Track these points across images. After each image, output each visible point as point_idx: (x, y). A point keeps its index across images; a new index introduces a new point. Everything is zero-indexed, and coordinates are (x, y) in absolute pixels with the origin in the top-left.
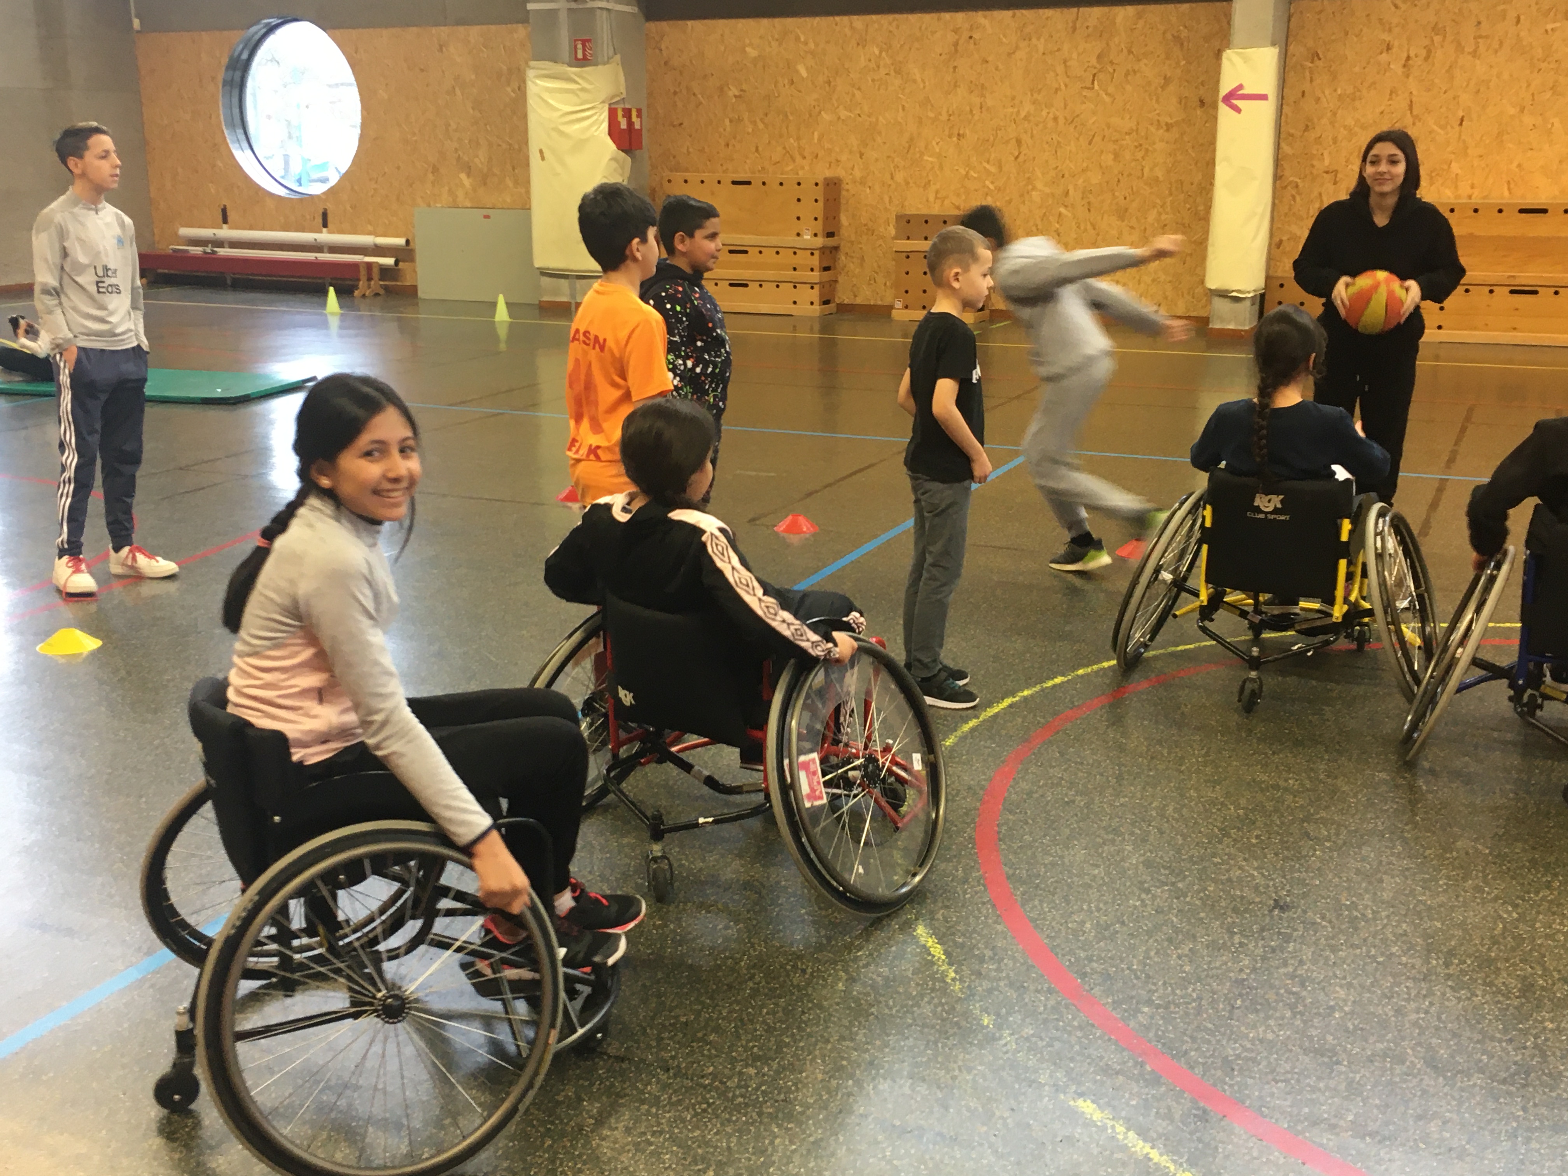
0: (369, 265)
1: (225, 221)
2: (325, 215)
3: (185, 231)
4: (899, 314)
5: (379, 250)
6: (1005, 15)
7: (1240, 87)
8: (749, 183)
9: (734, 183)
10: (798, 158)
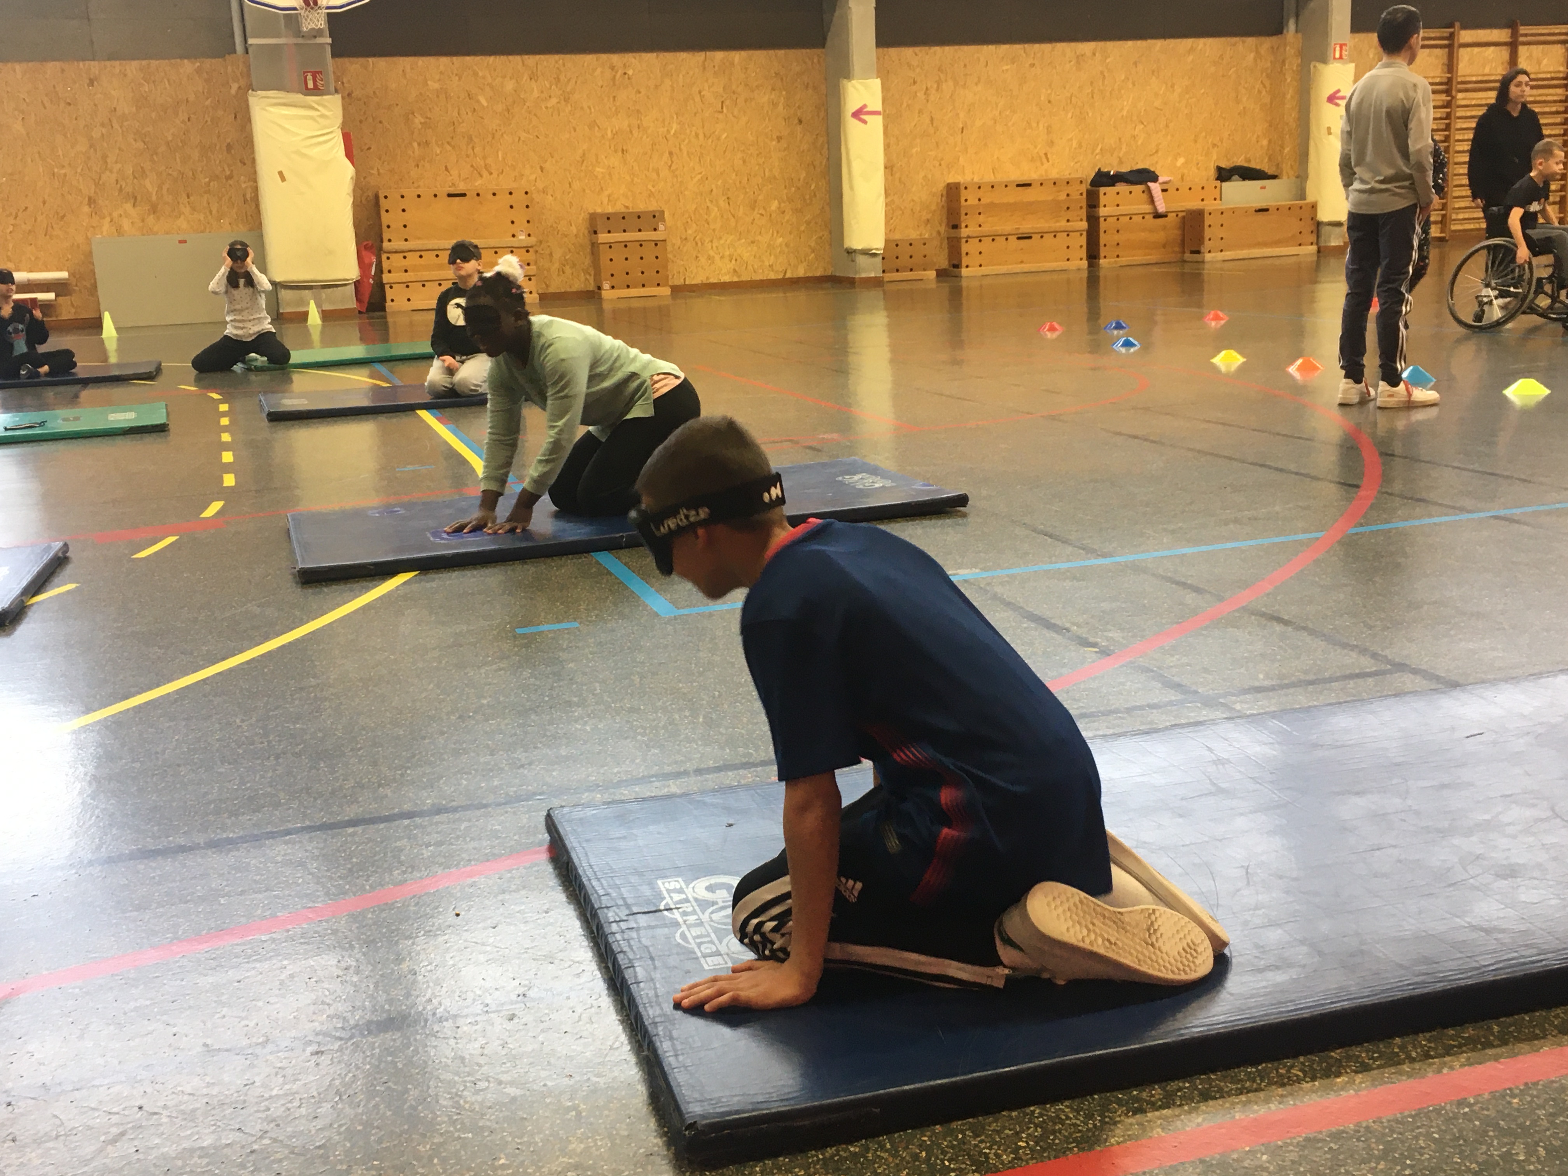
4: (608, 294)
6: (650, 58)
7: (865, 106)
8: (464, 195)
9: (450, 195)
10: (485, 174)
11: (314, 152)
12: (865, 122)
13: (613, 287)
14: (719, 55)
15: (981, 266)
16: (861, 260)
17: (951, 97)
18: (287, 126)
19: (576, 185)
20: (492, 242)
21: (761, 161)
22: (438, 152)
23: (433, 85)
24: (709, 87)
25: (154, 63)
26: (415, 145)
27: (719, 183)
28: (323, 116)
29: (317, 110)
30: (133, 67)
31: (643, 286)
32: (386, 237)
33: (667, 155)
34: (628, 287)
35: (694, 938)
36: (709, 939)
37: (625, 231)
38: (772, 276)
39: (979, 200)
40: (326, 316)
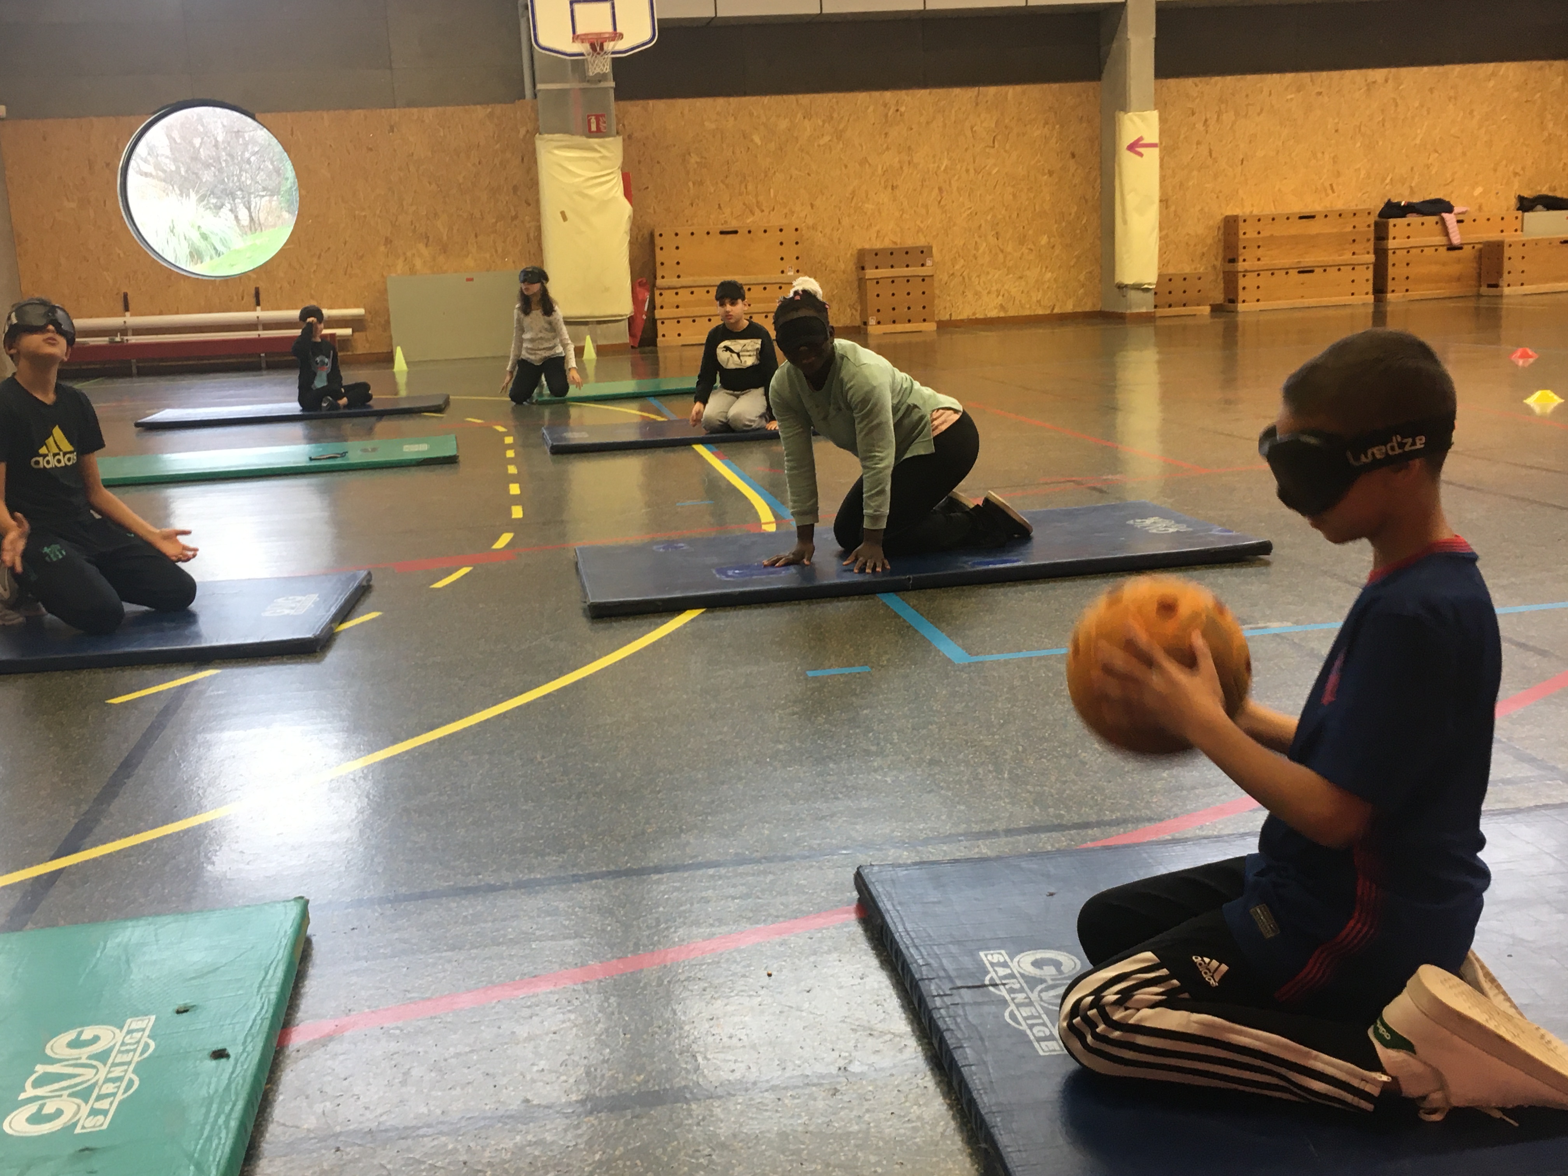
1: (127, 309)
2: (257, 293)
3: (86, 322)
4: (874, 330)
6: (923, 94)
7: (1141, 139)
8: (736, 232)
9: (722, 233)
10: (757, 211)
11: (594, 192)
12: (1141, 155)
13: (879, 323)
14: (992, 90)
15: (1258, 300)
16: (1133, 295)
17: (1231, 128)
18: (571, 168)
19: (846, 221)
20: (761, 278)
21: (1032, 195)
22: (712, 191)
23: (710, 125)
24: (982, 122)
25: (450, 109)
26: (691, 184)
27: (989, 217)
28: (604, 157)
29: (599, 152)
30: (430, 113)
31: (909, 321)
32: (659, 274)
33: (936, 191)
34: (894, 322)
35: (1025, 1019)
36: (1040, 1021)
37: (892, 267)
38: (1040, 312)
39: (1259, 233)
40: (600, 350)
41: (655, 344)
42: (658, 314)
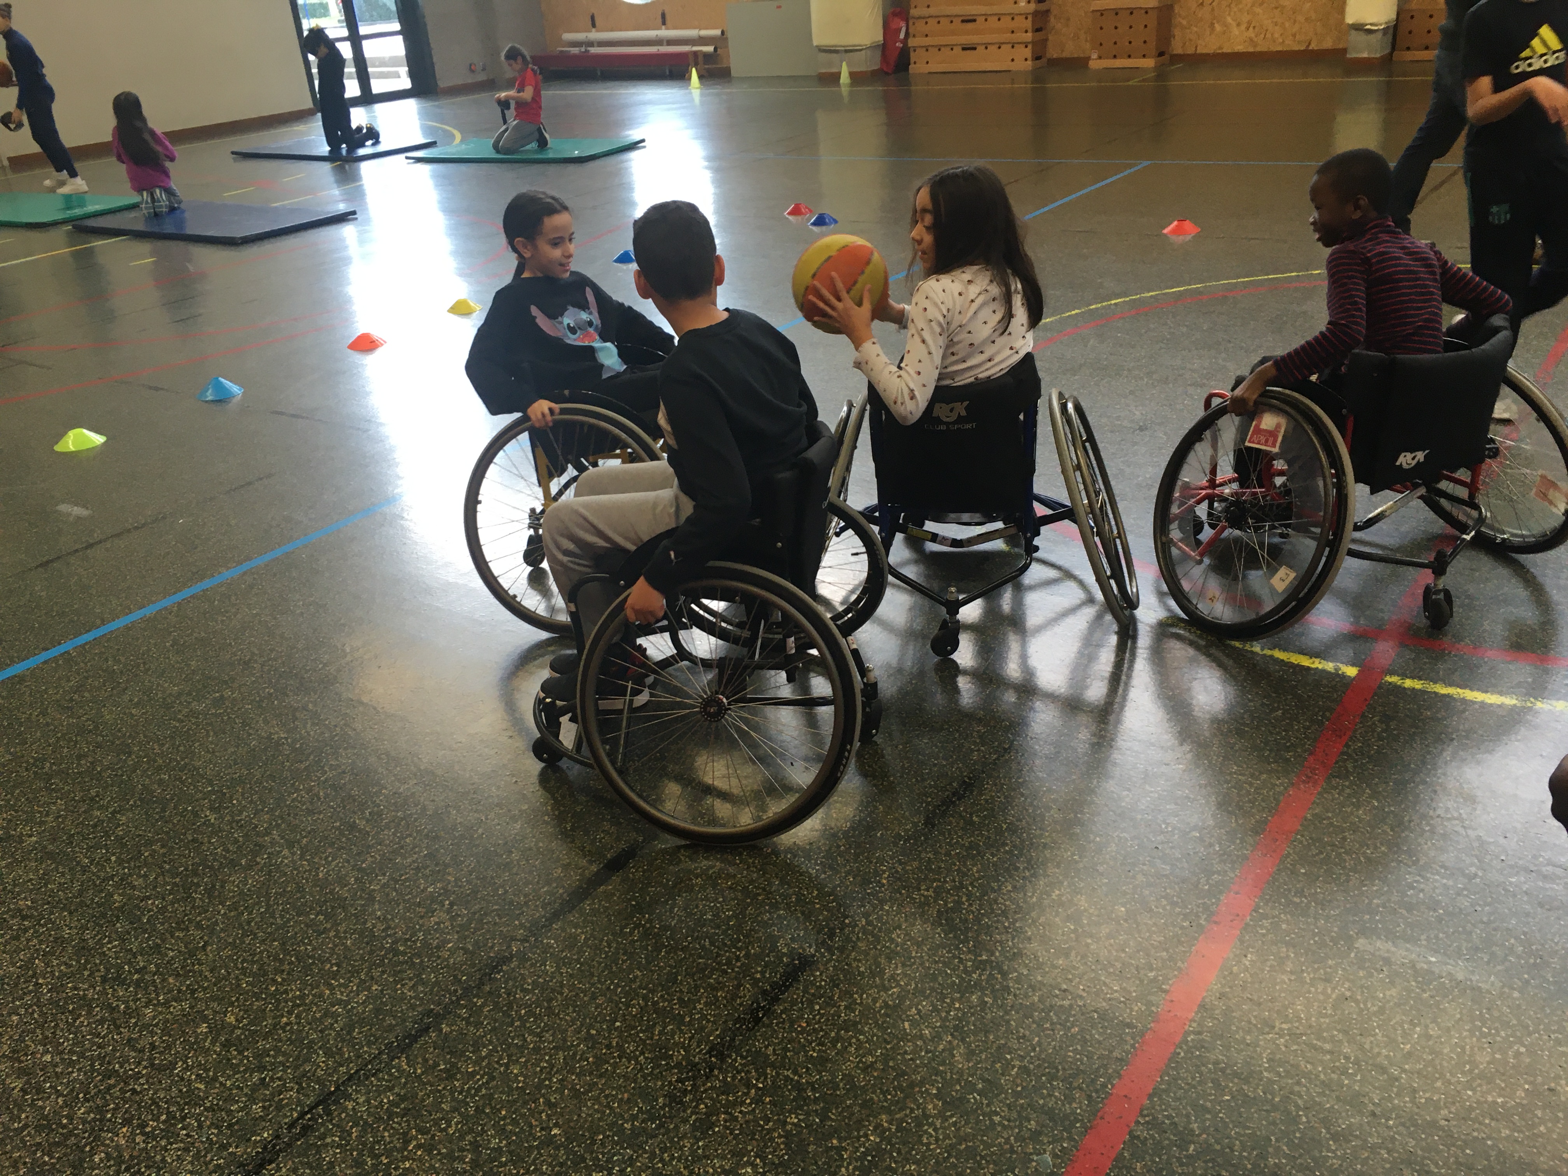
0: (695, 53)
1: (594, 25)
2: (663, 16)
3: (568, 36)
4: (1095, 64)
5: (703, 41)
13: (1100, 57)
16: (1355, 36)
20: (996, 9)
31: (1129, 56)
32: (913, 4)
34: (1114, 57)
38: (1294, 47)
41: (907, 69)
42: (911, 42)
